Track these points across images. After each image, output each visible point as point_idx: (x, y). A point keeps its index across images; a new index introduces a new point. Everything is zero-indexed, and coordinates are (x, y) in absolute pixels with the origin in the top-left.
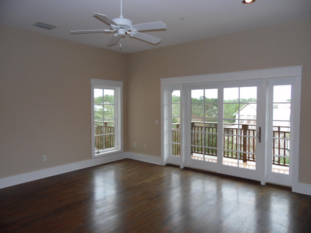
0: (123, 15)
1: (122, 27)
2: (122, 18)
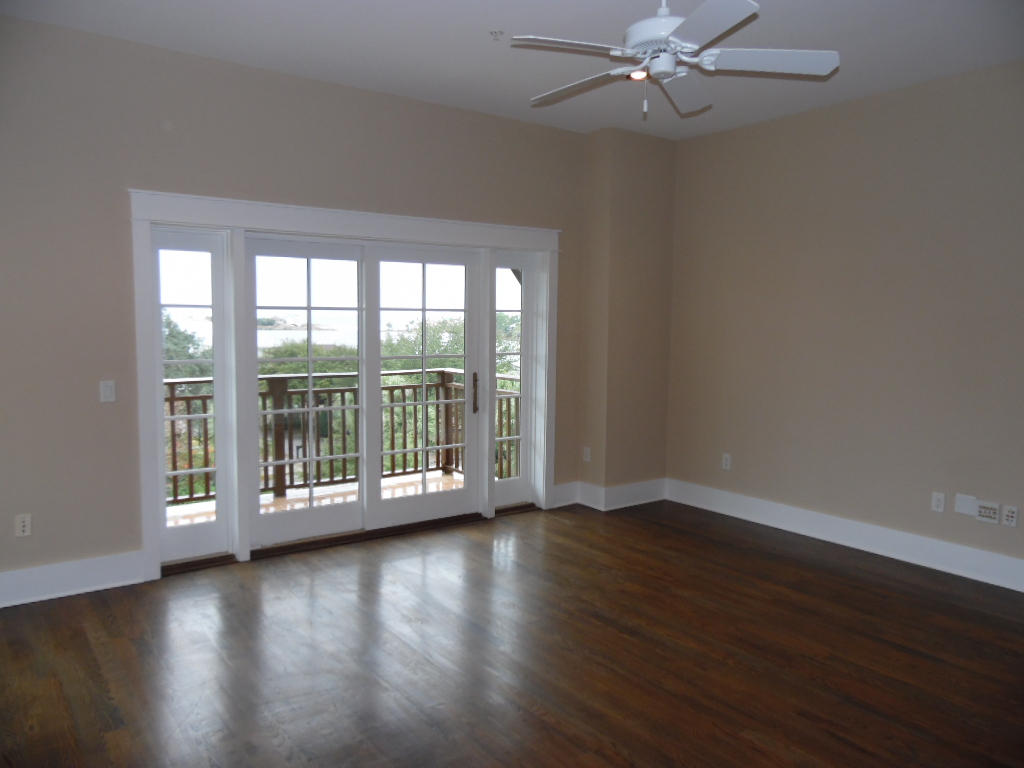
0: (668, 5)
2: (665, 16)
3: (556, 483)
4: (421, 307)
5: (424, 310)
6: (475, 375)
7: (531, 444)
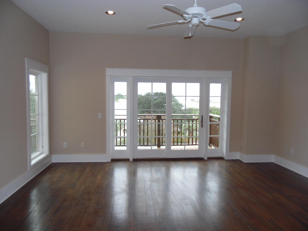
0: (197, 3)
1: (195, 16)
2: (196, 7)
3: (230, 152)
4: (185, 96)
5: (186, 96)
6: (202, 116)
7: (223, 138)
